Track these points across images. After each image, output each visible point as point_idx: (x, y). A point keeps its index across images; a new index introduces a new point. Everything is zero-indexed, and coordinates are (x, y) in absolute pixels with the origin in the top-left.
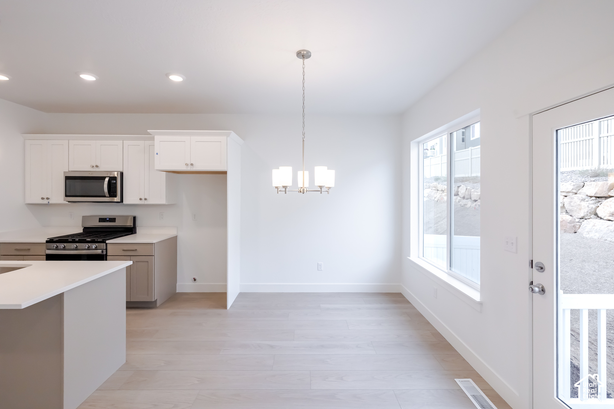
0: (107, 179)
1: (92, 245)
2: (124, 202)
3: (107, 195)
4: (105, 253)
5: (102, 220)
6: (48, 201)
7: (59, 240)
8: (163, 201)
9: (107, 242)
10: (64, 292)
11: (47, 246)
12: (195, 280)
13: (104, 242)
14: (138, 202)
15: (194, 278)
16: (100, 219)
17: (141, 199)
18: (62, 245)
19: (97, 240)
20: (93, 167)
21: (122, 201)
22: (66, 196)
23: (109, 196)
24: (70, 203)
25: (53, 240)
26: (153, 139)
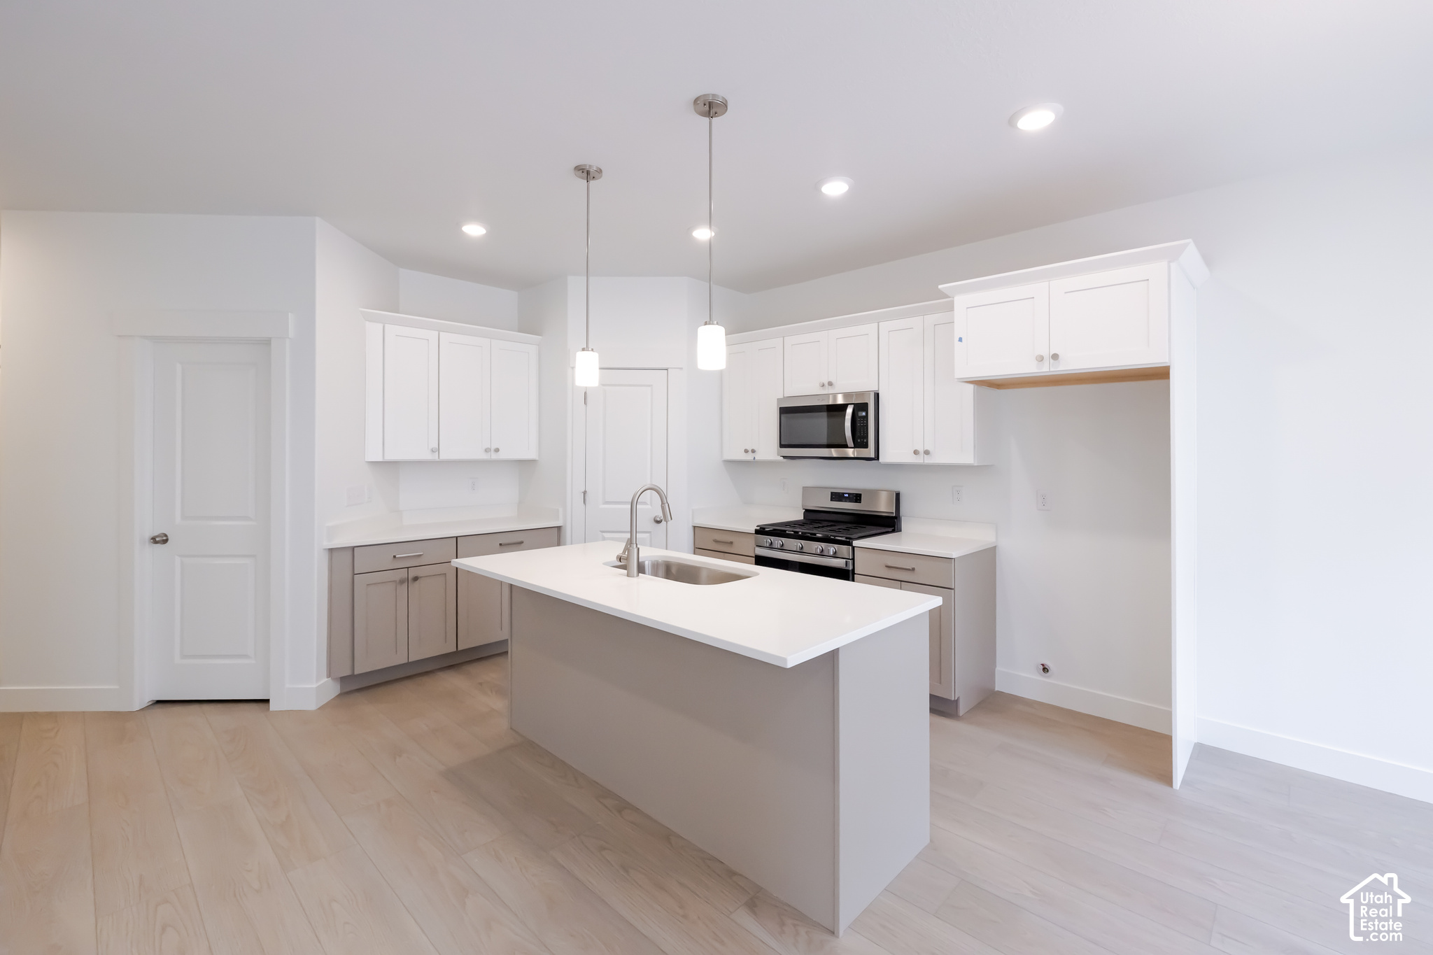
0: (849, 410)
1: (830, 546)
2: (881, 459)
3: (850, 442)
4: (851, 568)
5: (837, 496)
6: (753, 455)
7: (774, 530)
8: (968, 458)
9: (855, 543)
10: (838, 649)
11: (756, 540)
12: (1045, 669)
13: (848, 543)
14: (910, 459)
15: (1043, 665)
16: (832, 494)
17: (916, 452)
18: (778, 541)
19: (835, 536)
20: (823, 385)
21: (877, 458)
22: (782, 446)
23: (853, 446)
24: (785, 460)
25: (764, 529)
26: (950, 307)
